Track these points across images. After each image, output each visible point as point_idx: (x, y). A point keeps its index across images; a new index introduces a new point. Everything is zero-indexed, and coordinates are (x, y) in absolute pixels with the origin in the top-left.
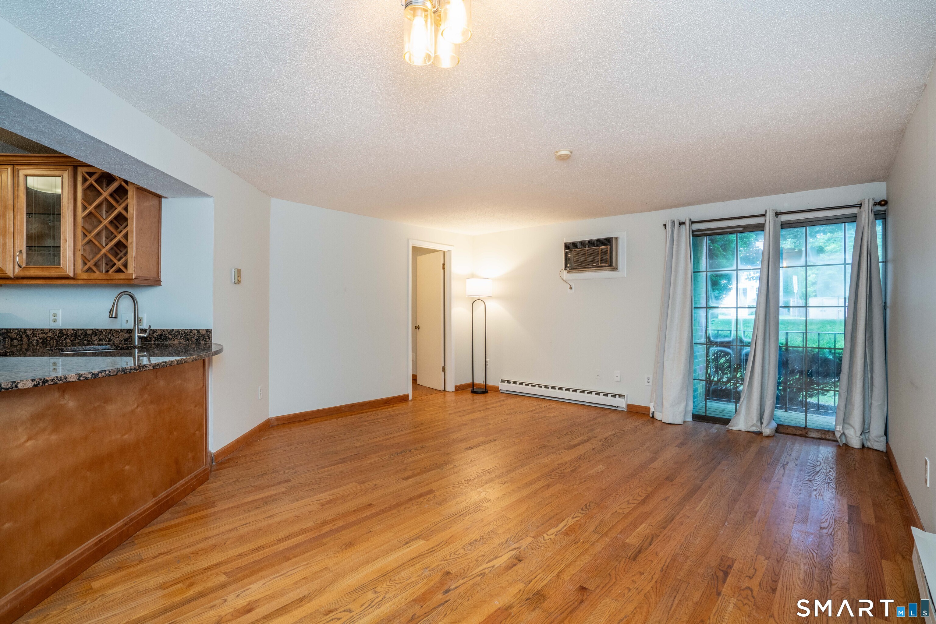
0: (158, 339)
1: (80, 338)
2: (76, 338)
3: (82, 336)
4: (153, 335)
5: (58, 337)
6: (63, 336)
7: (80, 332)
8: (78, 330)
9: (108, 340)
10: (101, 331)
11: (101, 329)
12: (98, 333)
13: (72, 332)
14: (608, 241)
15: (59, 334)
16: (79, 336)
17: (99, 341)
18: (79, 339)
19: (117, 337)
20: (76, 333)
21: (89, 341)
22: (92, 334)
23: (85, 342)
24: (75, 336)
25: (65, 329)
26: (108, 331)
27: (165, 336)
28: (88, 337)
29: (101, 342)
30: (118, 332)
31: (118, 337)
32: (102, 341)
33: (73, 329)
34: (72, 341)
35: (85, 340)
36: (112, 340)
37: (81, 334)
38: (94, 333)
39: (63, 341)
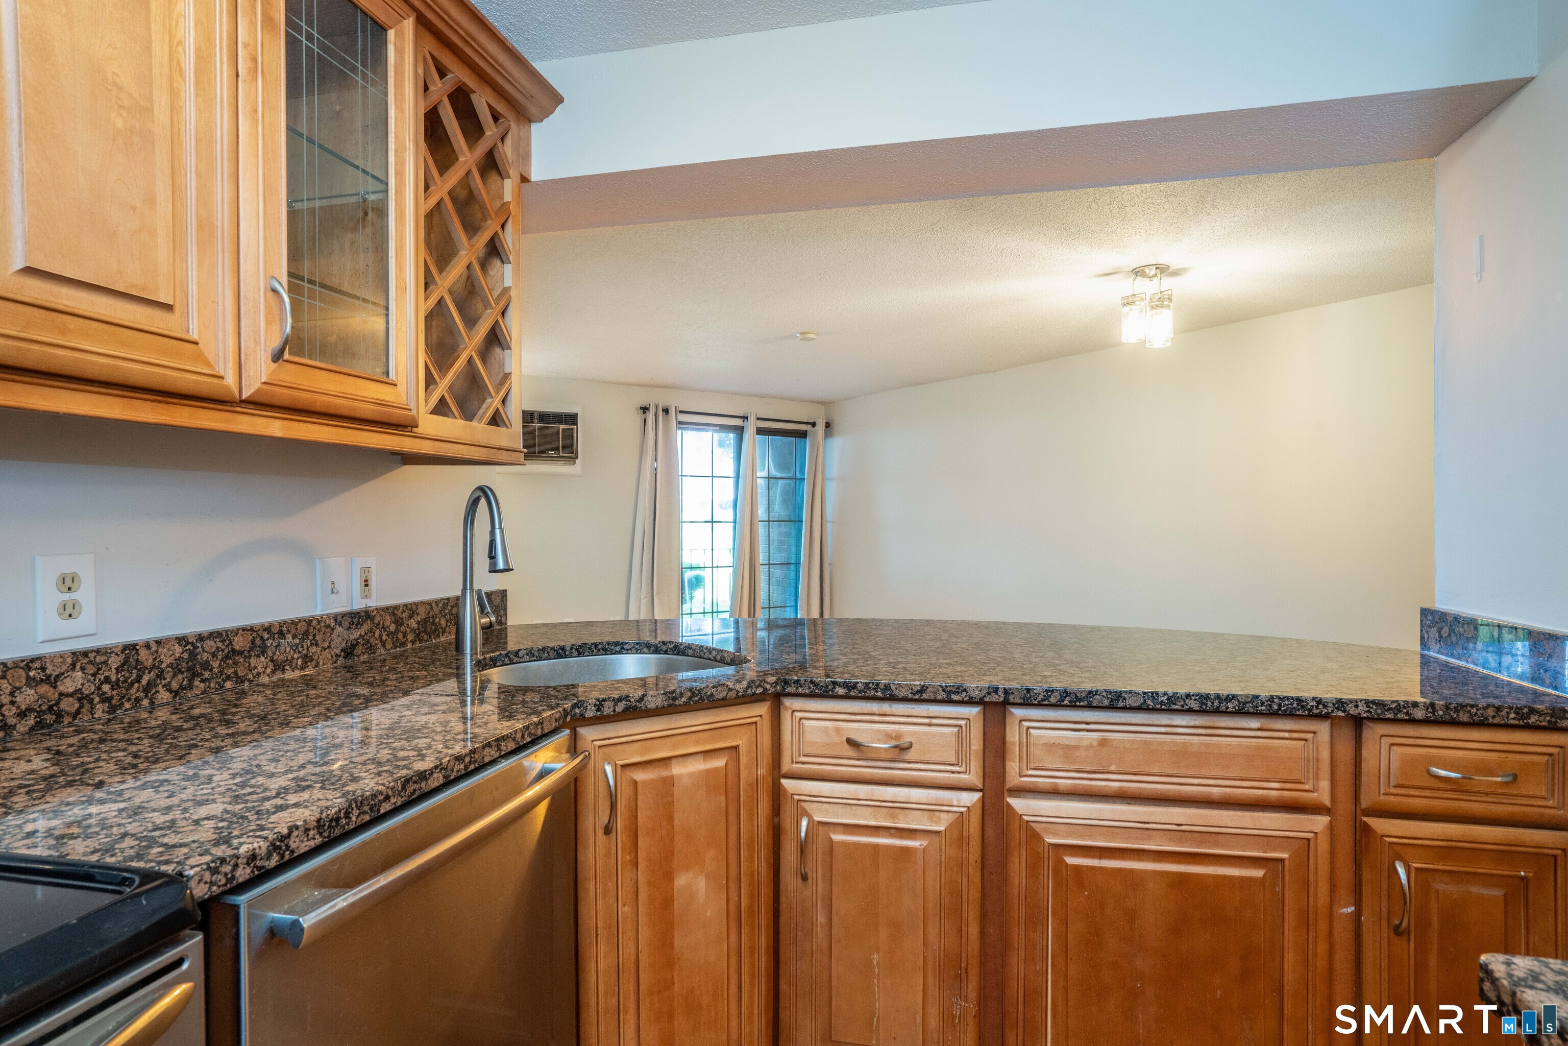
0: (419, 634)
1: (207, 674)
2: (194, 675)
3: (215, 664)
4: (409, 622)
5: (115, 685)
6: (138, 680)
7: (210, 645)
8: (201, 638)
9: (300, 662)
10: (278, 631)
11: (282, 624)
12: (269, 643)
13: (178, 649)
14: (572, 419)
15: (118, 670)
16: (206, 666)
17: (273, 672)
18: (202, 681)
19: (326, 645)
20: (193, 655)
21: (240, 680)
22: (251, 649)
23: (228, 685)
24: (189, 669)
25: (147, 646)
26: (302, 627)
27: (433, 623)
28: (236, 663)
29: (279, 675)
30: (328, 626)
31: (329, 647)
32: (283, 671)
33: (182, 640)
34: (176, 693)
35: (228, 678)
36: (312, 660)
37: (214, 655)
38: (258, 642)
39: (138, 700)
